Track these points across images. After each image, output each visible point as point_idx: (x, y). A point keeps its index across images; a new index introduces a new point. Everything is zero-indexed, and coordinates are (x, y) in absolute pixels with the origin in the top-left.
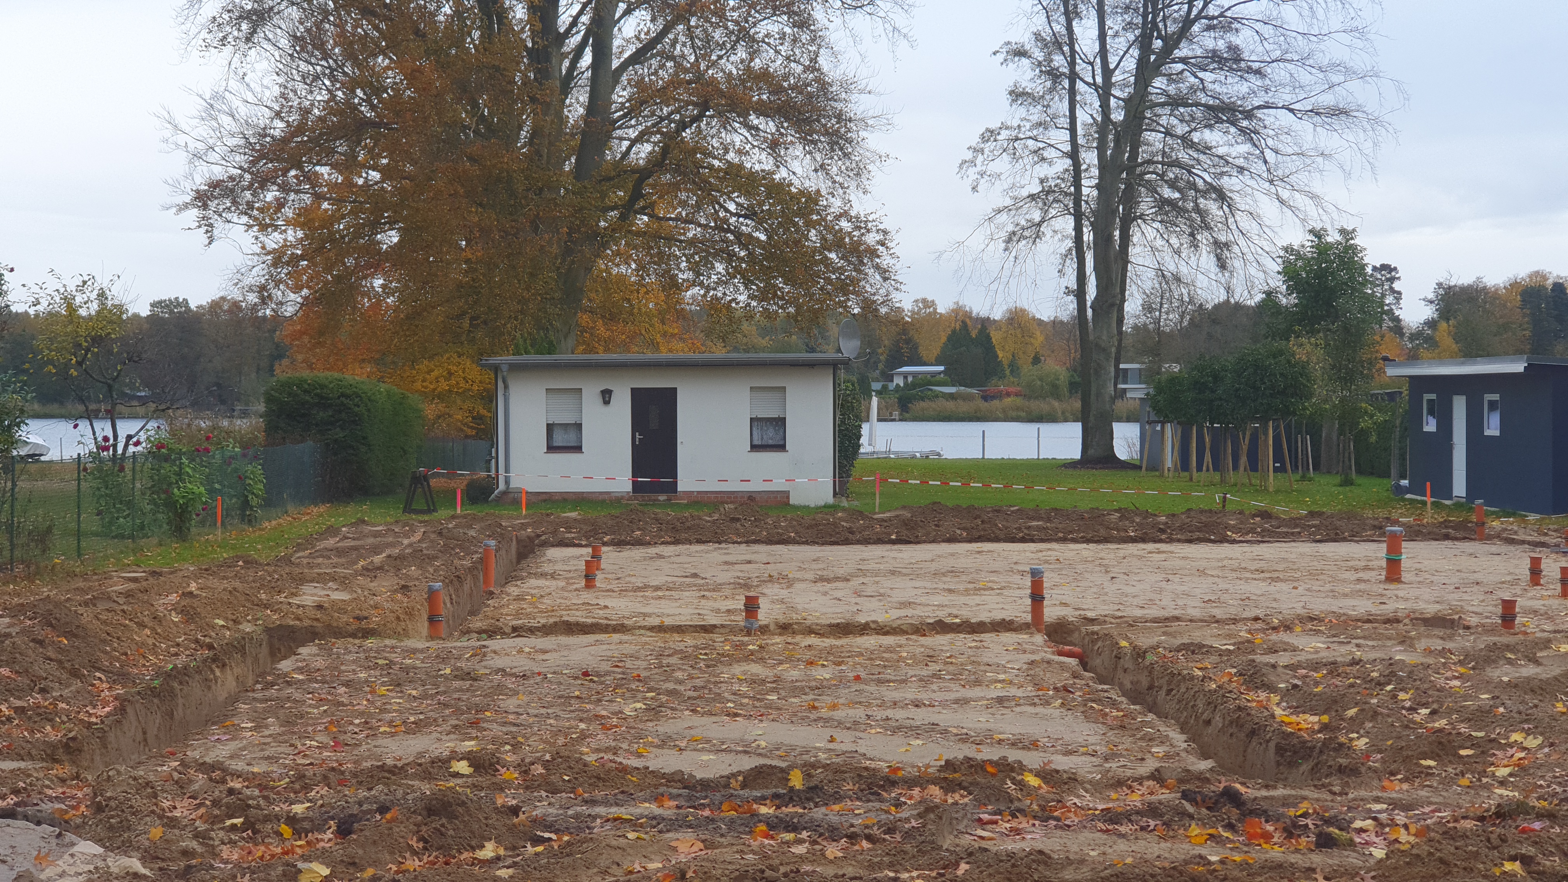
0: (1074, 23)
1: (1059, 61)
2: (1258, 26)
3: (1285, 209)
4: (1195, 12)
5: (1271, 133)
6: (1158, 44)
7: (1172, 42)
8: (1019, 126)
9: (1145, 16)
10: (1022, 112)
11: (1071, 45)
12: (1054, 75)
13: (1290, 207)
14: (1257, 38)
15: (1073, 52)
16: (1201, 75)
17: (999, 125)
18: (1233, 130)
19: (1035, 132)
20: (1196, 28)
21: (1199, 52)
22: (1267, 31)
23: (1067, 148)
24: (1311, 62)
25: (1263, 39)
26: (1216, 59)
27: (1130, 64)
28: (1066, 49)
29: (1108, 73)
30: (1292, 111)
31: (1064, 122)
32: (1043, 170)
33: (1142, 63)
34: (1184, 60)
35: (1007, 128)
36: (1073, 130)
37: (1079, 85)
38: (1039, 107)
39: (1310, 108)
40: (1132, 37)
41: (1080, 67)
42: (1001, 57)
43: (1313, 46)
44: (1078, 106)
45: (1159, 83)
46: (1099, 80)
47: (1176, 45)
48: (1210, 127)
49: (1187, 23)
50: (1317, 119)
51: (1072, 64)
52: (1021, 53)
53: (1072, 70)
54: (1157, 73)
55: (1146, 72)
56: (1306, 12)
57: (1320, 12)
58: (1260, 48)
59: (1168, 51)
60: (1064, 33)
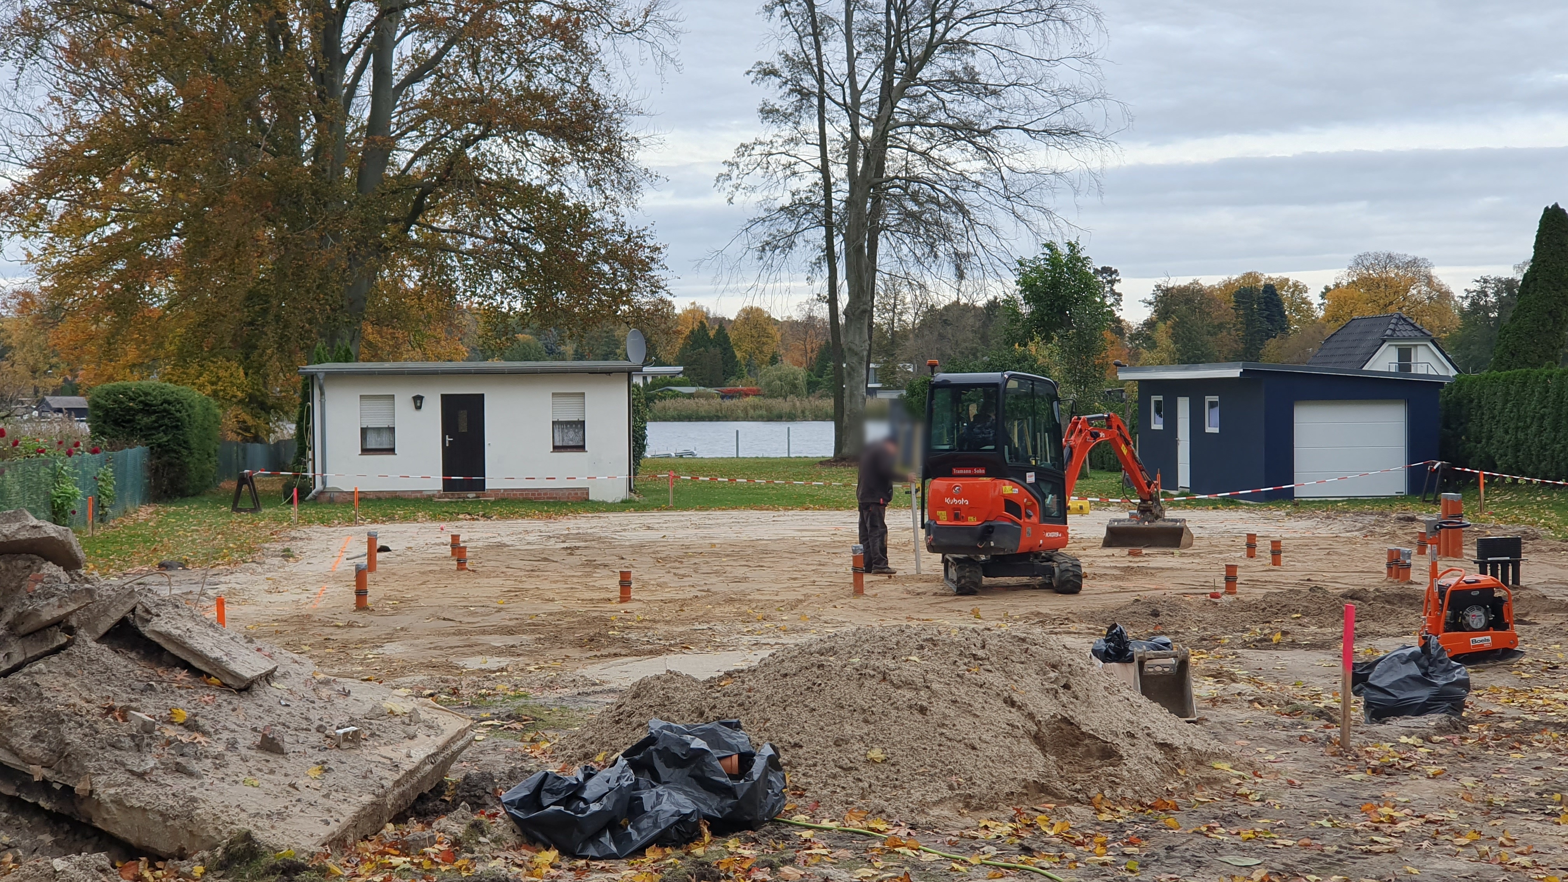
1: (809, 82)
2: (995, 51)
3: (1020, 223)
4: (937, 35)
5: (1007, 151)
6: (899, 65)
7: (915, 65)
8: (771, 142)
9: (889, 40)
10: (774, 129)
11: (820, 65)
12: (805, 94)
13: (1023, 221)
14: (993, 62)
15: (821, 71)
16: (942, 95)
17: (753, 141)
18: (970, 147)
19: (787, 147)
20: (938, 52)
21: (940, 75)
23: (818, 163)
24: (1044, 85)
25: (1000, 62)
26: (955, 80)
27: (876, 85)
28: (816, 69)
29: (856, 94)
30: (1026, 130)
31: (815, 138)
32: (794, 183)
33: (887, 84)
34: (927, 83)
35: (761, 143)
36: (823, 146)
38: (790, 124)
39: (1042, 128)
40: (877, 61)
41: (828, 86)
42: (752, 76)
43: (1046, 70)
44: (827, 123)
45: (903, 104)
46: (848, 100)
47: (920, 69)
48: (949, 144)
49: (931, 46)
50: (1051, 140)
52: (774, 73)
53: (822, 90)
54: (902, 94)
55: (888, 95)
56: (1038, 37)
57: (1052, 37)
58: (997, 73)
59: (911, 75)
60: (812, 53)
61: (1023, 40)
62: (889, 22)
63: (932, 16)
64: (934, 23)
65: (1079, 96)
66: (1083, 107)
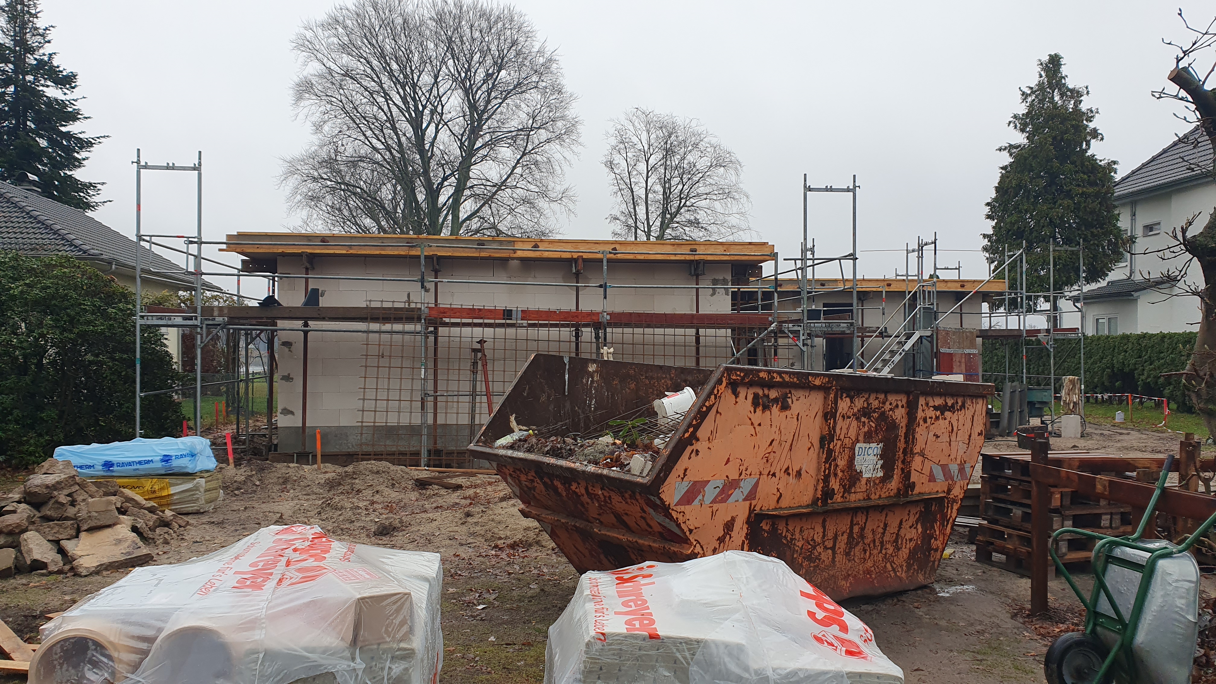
0: (637, 208)
1: (631, 222)
2: (705, 210)
4: (682, 204)
6: (668, 216)
7: (674, 216)
9: (663, 205)
11: (635, 215)
12: (629, 227)
14: (705, 215)
15: (636, 218)
16: (685, 228)
20: (682, 211)
21: (684, 220)
22: (709, 212)
25: (708, 215)
26: (690, 223)
27: (658, 223)
28: (633, 217)
29: (649, 227)
33: (662, 223)
34: (678, 223)
37: (639, 231)
40: (658, 213)
41: (638, 223)
42: (609, 220)
43: (726, 218)
45: (668, 231)
46: (646, 230)
47: (675, 217)
49: (679, 208)
51: (636, 223)
52: (616, 219)
53: (636, 225)
54: (668, 227)
55: (663, 227)
56: (724, 205)
57: (729, 205)
58: (707, 219)
59: (672, 219)
60: (632, 210)
61: (717, 205)
62: (664, 198)
63: (680, 195)
64: (681, 199)
65: (740, 229)
66: (741, 233)
